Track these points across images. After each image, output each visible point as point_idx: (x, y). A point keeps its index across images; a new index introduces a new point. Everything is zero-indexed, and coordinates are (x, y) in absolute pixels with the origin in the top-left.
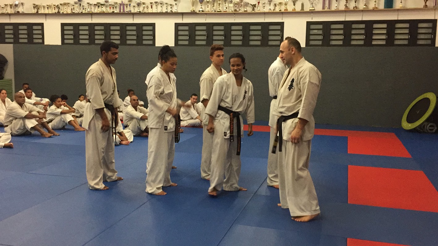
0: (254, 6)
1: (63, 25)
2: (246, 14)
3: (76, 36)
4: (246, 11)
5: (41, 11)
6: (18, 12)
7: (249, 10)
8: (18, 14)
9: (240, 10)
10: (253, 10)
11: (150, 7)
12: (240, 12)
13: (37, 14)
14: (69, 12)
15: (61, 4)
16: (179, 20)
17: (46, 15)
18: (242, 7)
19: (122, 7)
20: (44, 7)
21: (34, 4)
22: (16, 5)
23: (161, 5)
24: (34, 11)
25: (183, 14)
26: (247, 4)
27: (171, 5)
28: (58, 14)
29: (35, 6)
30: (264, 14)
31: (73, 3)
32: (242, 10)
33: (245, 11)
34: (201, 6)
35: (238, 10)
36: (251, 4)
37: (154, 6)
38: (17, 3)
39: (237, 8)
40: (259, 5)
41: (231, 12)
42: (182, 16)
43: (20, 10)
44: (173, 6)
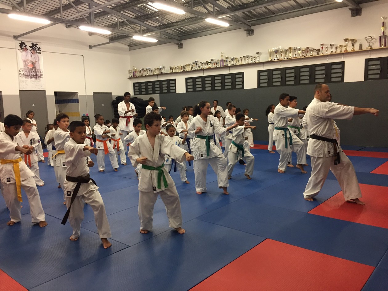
0: (318, 50)
1: (187, 79)
2: (312, 58)
3: (194, 86)
4: (312, 55)
5: (175, 71)
6: (162, 73)
7: (315, 54)
8: (162, 74)
9: (307, 55)
10: (318, 54)
11: (240, 60)
12: (307, 56)
13: (172, 73)
14: (190, 70)
15: (185, 65)
16: (261, 68)
17: (177, 73)
18: (309, 52)
19: (222, 63)
20: (176, 68)
21: (170, 67)
22: (160, 69)
23: (248, 58)
24: (170, 71)
25: (263, 63)
26: (312, 50)
27: (254, 57)
28: (184, 72)
29: (171, 68)
30: (327, 56)
31: (192, 64)
32: (308, 55)
33: (310, 56)
34: (276, 55)
35: (305, 55)
36: (316, 50)
37: (243, 60)
38: (161, 67)
39: (305, 54)
40: (322, 49)
41: (300, 58)
42: (262, 65)
43: (163, 71)
44: (256, 58)
